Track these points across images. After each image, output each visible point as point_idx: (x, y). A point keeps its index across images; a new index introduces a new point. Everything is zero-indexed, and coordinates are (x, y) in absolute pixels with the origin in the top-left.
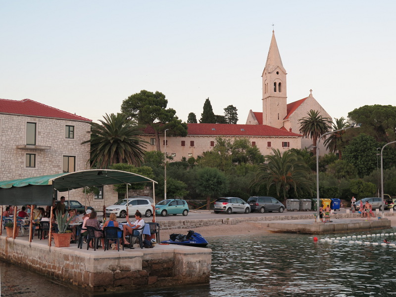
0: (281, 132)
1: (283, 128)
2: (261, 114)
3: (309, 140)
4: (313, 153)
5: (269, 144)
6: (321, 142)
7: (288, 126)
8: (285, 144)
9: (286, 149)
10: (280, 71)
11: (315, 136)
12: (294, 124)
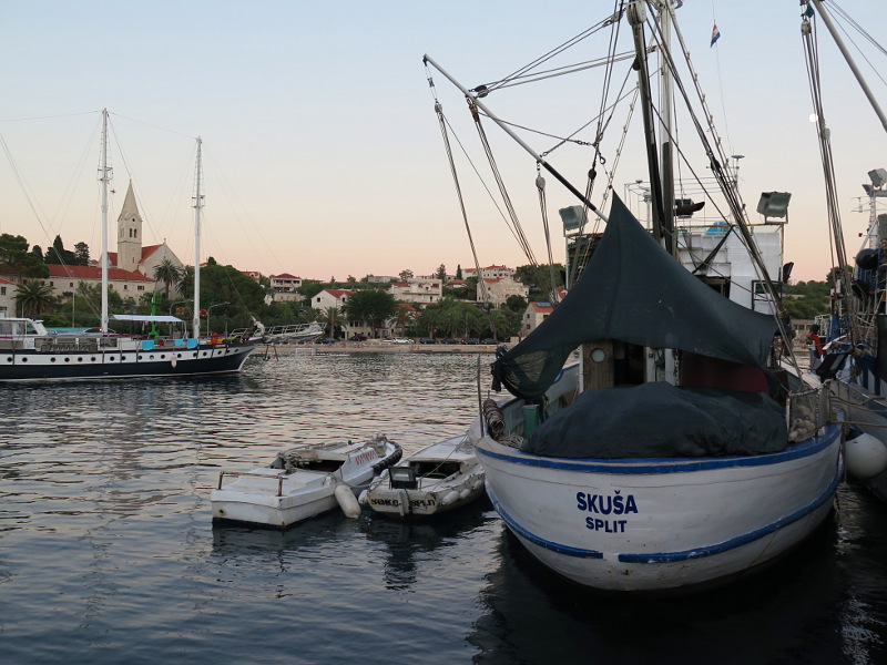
0: (136, 276)
1: (137, 271)
2: (115, 255)
3: (162, 284)
4: (165, 296)
5: (126, 287)
6: (172, 287)
7: (143, 270)
8: (140, 288)
9: (141, 293)
10: (136, 219)
11: (168, 281)
12: (148, 269)
